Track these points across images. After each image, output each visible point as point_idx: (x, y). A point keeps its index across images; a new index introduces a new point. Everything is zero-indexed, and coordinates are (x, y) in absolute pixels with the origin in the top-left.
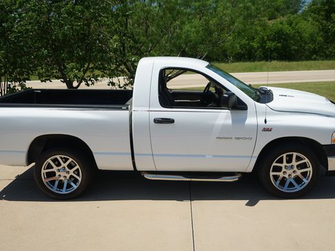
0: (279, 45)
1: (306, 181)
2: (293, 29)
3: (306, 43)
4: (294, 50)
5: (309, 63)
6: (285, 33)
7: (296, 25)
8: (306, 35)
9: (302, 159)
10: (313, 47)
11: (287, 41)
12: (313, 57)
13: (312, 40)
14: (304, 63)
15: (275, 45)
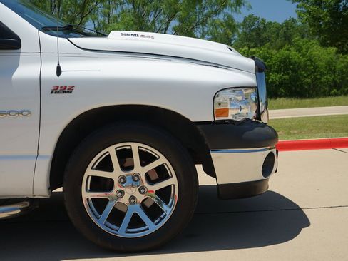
0: (286, 77)
1: (168, 210)
2: (304, 55)
3: (323, 74)
4: (308, 84)
5: (328, 99)
6: (293, 61)
7: (307, 51)
8: (321, 63)
9: (153, 159)
10: (331, 79)
11: (296, 72)
12: (332, 92)
13: (330, 70)
14: (321, 100)
15: (281, 78)
